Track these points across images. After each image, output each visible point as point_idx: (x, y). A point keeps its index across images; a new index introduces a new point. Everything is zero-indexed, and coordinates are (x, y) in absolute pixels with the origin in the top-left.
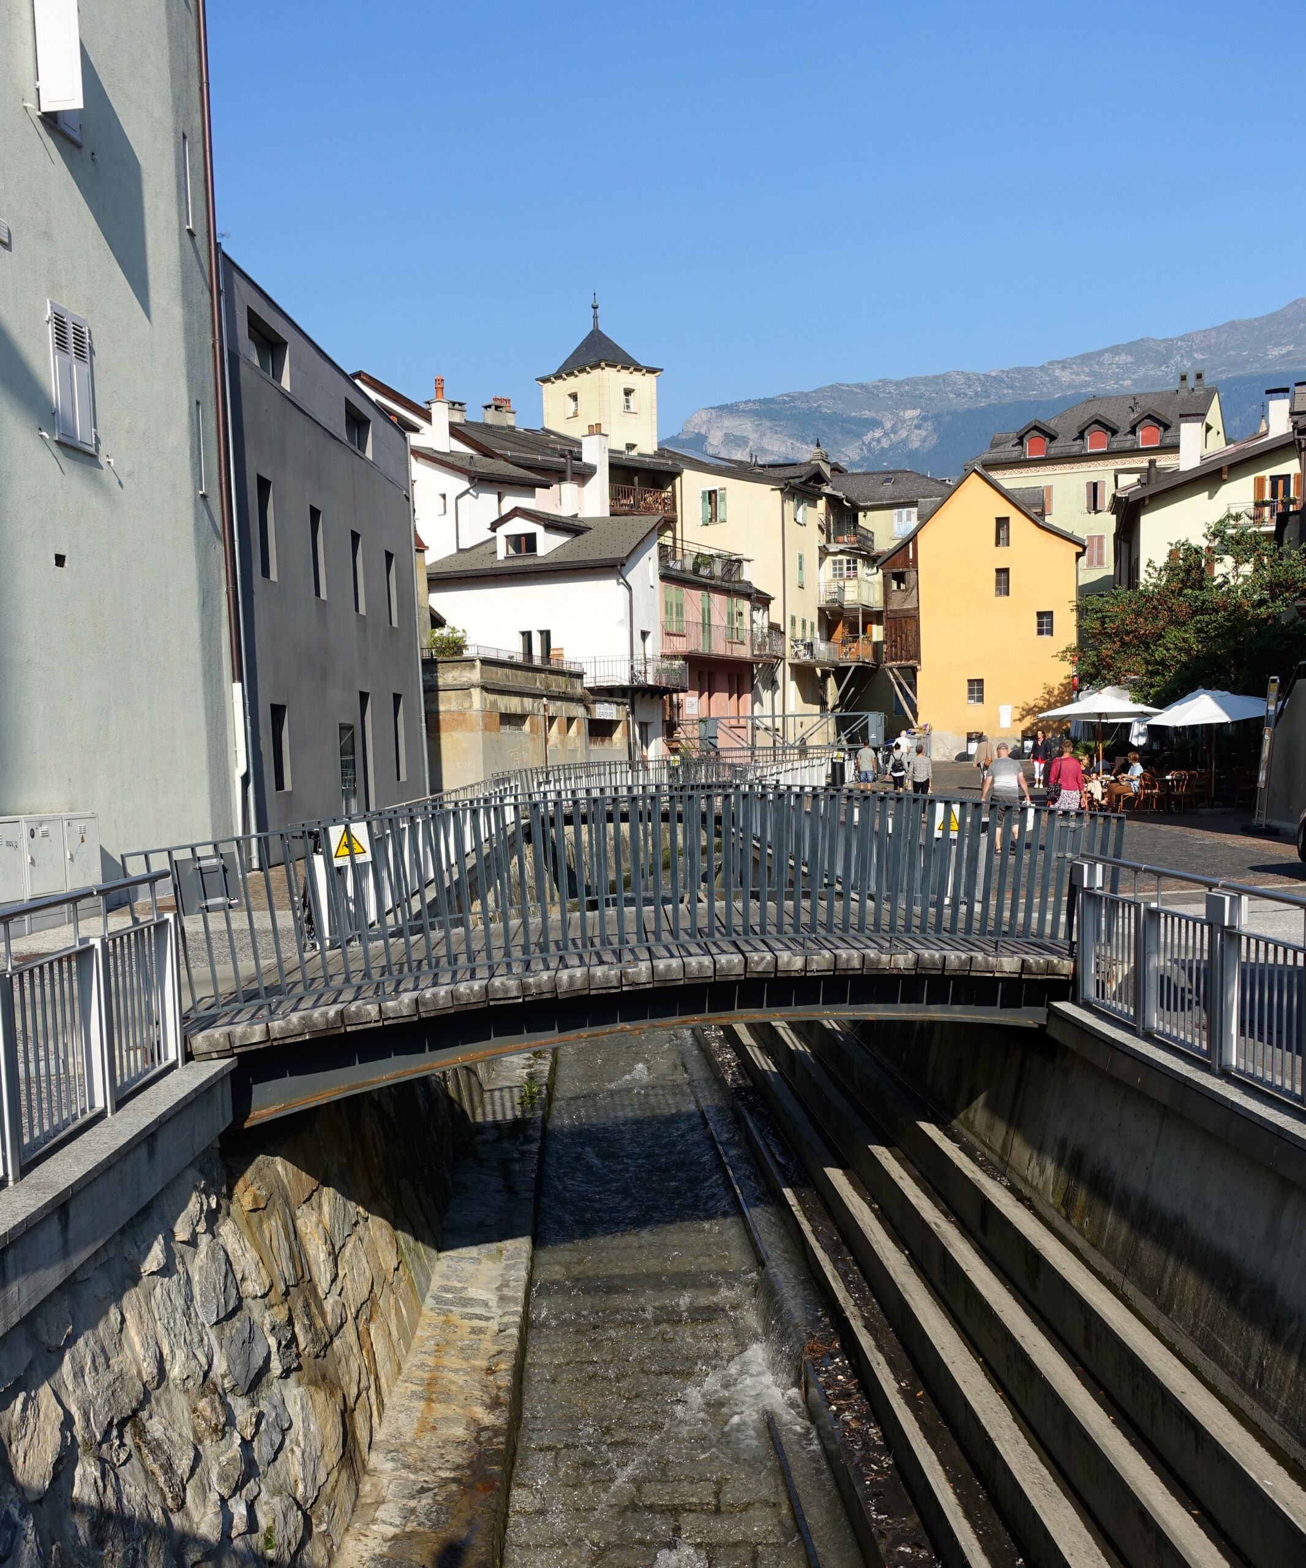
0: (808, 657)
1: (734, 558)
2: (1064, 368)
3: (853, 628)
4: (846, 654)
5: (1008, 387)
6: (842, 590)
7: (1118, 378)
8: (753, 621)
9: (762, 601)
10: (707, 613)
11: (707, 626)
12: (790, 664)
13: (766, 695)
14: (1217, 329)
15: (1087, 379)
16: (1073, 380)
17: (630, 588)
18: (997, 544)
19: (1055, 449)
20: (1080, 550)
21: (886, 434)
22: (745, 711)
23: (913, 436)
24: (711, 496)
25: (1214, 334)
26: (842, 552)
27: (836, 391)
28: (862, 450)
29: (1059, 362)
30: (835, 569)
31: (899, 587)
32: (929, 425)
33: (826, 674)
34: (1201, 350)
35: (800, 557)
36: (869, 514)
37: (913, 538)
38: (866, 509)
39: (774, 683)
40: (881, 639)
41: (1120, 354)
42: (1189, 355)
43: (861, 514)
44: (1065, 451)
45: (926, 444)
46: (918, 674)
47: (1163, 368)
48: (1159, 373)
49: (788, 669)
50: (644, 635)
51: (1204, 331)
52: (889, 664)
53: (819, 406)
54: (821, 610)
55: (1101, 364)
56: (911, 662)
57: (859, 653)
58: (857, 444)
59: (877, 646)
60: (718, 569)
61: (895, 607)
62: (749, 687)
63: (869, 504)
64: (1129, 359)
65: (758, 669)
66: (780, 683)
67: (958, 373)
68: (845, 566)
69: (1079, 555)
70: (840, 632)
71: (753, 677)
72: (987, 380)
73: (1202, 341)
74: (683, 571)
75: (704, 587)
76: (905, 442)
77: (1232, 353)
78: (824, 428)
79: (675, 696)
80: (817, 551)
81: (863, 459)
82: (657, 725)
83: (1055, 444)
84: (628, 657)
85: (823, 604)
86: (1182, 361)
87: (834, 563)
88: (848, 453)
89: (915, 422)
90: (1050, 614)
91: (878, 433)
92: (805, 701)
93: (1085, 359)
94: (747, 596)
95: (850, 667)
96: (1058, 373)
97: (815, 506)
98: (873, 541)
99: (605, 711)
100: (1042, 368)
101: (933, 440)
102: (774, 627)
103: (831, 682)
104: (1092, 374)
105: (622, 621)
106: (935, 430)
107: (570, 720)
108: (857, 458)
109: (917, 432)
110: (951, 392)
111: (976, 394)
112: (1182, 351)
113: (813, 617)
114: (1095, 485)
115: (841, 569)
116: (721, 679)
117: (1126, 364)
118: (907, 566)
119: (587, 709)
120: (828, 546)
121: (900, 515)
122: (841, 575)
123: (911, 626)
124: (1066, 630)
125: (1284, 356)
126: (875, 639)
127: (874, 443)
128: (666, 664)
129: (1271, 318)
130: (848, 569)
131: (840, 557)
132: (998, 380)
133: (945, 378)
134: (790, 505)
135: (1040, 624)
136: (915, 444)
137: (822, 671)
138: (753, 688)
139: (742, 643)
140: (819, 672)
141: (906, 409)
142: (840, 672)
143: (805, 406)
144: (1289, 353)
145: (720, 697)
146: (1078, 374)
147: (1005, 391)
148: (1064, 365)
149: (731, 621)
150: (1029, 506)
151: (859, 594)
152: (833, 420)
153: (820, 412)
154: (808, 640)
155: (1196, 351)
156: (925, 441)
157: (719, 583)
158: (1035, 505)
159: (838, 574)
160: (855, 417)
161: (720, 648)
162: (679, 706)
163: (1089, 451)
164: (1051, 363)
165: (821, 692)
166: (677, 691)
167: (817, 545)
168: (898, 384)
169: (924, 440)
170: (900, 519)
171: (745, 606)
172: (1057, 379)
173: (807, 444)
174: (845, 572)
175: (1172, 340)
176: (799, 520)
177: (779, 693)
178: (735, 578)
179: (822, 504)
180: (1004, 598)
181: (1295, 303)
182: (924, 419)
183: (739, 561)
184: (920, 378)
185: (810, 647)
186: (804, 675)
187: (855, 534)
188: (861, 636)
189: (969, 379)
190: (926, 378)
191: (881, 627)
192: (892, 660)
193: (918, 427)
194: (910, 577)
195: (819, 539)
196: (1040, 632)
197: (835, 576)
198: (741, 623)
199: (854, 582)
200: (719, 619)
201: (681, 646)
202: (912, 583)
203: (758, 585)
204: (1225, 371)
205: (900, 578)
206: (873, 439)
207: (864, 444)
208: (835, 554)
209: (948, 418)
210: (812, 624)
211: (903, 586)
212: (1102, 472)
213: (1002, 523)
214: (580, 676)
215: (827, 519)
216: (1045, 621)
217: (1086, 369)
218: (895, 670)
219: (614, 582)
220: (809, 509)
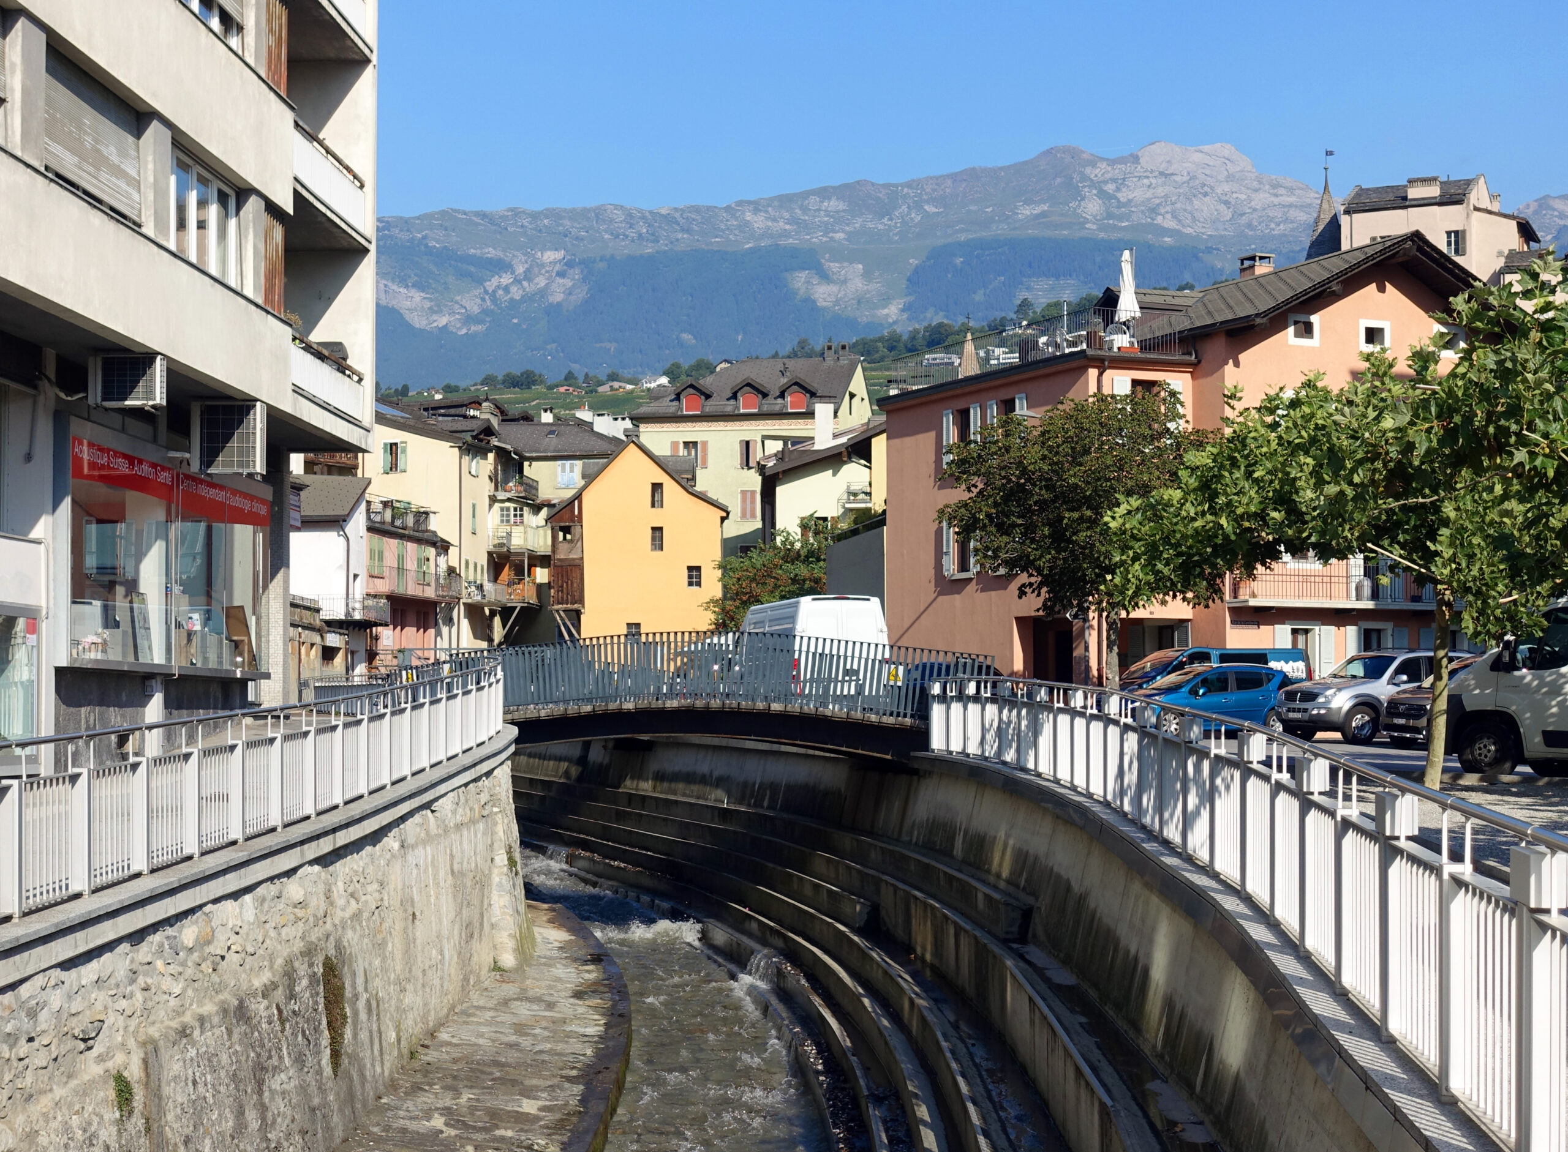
0: (479, 598)
1: (422, 510)
2: (756, 211)
3: (519, 571)
4: (510, 594)
5: (683, 230)
6: (509, 534)
7: (827, 229)
8: (437, 566)
9: (443, 547)
10: (401, 559)
11: (401, 570)
12: (464, 604)
13: (445, 630)
14: (954, 177)
15: (787, 227)
16: (769, 228)
17: (348, 540)
18: (653, 506)
19: (710, 407)
20: (724, 514)
21: (517, 281)
22: (429, 643)
23: (554, 287)
24: (393, 449)
25: (949, 182)
26: (509, 500)
27: (448, 219)
28: (483, 299)
29: (750, 203)
30: (502, 515)
31: (565, 538)
32: (576, 273)
33: (493, 613)
34: (932, 201)
35: (474, 506)
36: (534, 463)
37: (578, 497)
38: (532, 459)
39: (451, 620)
40: (546, 580)
41: (829, 199)
42: (918, 206)
43: (526, 464)
44: (719, 410)
45: (572, 298)
46: (582, 617)
47: (885, 220)
48: (881, 227)
49: (462, 608)
50: (356, 576)
51: (937, 178)
52: (556, 607)
53: (425, 238)
54: (490, 554)
55: (805, 210)
56: (576, 606)
57: (524, 594)
58: (477, 292)
59: (540, 587)
60: (410, 521)
61: (562, 557)
62: (432, 623)
63: (534, 455)
64: (842, 206)
65: (441, 608)
66: (456, 620)
67: (616, 207)
68: (512, 513)
69: (723, 519)
70: (506, 574)
71: (436, 615)
72: (654, 219)
73: (934, 190)
74: (383, 523)
75: (401, 537)
76: (543, 293)
77: (973, 208)
78: (432, 267)
79: (374, 629)
80: (487, 500)
81: (485, 312)
82: (362, 654)
83: (710, 402)
84: (345, 596)
85: (491, 548)
86: (909, 213)
87: (502, 509)
88: (464, 303)
89: (558, 267)
90: (698, 569)
91: (506, 279)
92: (476, 637)
93: (785, 201)
94: (434, 544)
95: (515, 608)
96: (749, 216)
97: (486, 458)
98: (537, 489)
99: (333, 640)
100: (728, 209)
101: (581, 294)
102: (451, 571)
103: (497, 621)
104: (793, 221)
105: (341, 566)
106: (584, 280)
107: (312, 645)
108: (476, 310)
109: (560, 281)
110: (606, 232)
111: (640, 235)
112: (910, 201)
113: (483, 561)
114: (748, 443)
115: (508, 515)
116: (411, 616)
117: (838, 212)
118: (573, 521)
119: (322, 637)
120: (497, 494)
121: (563, 466)
122: (508, 521)
123: (576, 573)
124: (712, 586)
125: (1037, 217)
126: (538, 581)
127: (500, 292)
128: (370, 602)
129: (1019, 169)
130: (515, 516)
131: (507, 504)
132: (669, 220)
133: (598, 213)
134: (466, 459)
135: (690, 577)
136: (558, 297)
137: (490, 610)
138: (436, 624)
139: (428, 585)
140: (487, 612)
141: (543, 250)
142: (506, 612)
143: (404, 236)
144: (1043, 214)
145: (410, 631)
146: (775, 220)
147: (680, 236)
148: (756, 206)
149: (419, 566)
150: (680, 472)
151: (525, 540)
152: (446, 258)
153: (426, 246)
154: (479, 582)
155: (928, 202)
156: (570, 294)
157: (411, 533)
158: (686, 472)
159: (505, 519)
160: (474, 256)
161: (412, 590)
162: (377, 638)
163: (742, 411)
164: (740, 203)
165: (488, 631)
166: (376, 624)
167: (487, 494)
168: (535, 216)
169: (569, 292)
170: (563, 471)
171: (431, 552)
172: (747, 223)
173: (407, 287)
174: (512, 519)
175: (896, 186)
176: (473, 473)
177: (454, 629)
178: (423, 527)
179: (491, 456)
180: (658, 553)
181: (1049, 151)
182: (570, 264)
183: (427, 513)
184: (565, 210)
185: (480, 587)
186: (474, 612)
187: (521, 483)
188: (527, 579)
189: (631, 215)
190: (573, 210)
191: (546, 571)
192: (559, 603)
193: (561, 274)
194: (576, 530)
195: (488, 488)
196: (690, 584)
197: (502, 521)
198: (428, 567)
199: (521, 529)
200: (411, 565)
201: (383, 586)
202: (577, 536)
203: (442, 534)
204: (962, 230)
205: (566, 530)
206: (498, 287)
207: (486, 292)
208: (503, 501)
209: (602, 266)
210: (482, 567)
211: (569, 537)
212: (753, 430)
213: (657, 487)
214: (318, 611)
215: (496, 469)
216: (694, 574)
217: (786, 215)
218: (562, 613)
219: (335, 533)
220: (482, 462)
